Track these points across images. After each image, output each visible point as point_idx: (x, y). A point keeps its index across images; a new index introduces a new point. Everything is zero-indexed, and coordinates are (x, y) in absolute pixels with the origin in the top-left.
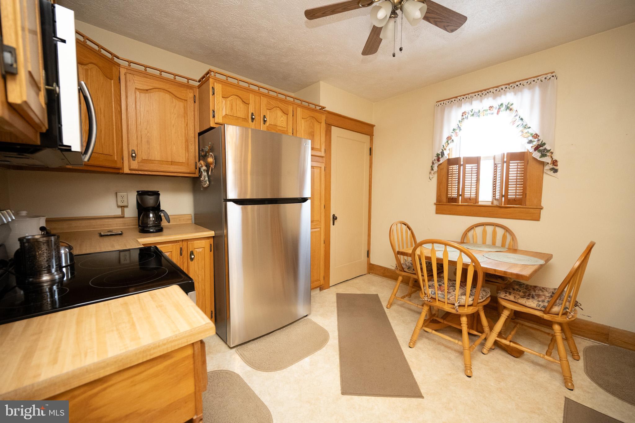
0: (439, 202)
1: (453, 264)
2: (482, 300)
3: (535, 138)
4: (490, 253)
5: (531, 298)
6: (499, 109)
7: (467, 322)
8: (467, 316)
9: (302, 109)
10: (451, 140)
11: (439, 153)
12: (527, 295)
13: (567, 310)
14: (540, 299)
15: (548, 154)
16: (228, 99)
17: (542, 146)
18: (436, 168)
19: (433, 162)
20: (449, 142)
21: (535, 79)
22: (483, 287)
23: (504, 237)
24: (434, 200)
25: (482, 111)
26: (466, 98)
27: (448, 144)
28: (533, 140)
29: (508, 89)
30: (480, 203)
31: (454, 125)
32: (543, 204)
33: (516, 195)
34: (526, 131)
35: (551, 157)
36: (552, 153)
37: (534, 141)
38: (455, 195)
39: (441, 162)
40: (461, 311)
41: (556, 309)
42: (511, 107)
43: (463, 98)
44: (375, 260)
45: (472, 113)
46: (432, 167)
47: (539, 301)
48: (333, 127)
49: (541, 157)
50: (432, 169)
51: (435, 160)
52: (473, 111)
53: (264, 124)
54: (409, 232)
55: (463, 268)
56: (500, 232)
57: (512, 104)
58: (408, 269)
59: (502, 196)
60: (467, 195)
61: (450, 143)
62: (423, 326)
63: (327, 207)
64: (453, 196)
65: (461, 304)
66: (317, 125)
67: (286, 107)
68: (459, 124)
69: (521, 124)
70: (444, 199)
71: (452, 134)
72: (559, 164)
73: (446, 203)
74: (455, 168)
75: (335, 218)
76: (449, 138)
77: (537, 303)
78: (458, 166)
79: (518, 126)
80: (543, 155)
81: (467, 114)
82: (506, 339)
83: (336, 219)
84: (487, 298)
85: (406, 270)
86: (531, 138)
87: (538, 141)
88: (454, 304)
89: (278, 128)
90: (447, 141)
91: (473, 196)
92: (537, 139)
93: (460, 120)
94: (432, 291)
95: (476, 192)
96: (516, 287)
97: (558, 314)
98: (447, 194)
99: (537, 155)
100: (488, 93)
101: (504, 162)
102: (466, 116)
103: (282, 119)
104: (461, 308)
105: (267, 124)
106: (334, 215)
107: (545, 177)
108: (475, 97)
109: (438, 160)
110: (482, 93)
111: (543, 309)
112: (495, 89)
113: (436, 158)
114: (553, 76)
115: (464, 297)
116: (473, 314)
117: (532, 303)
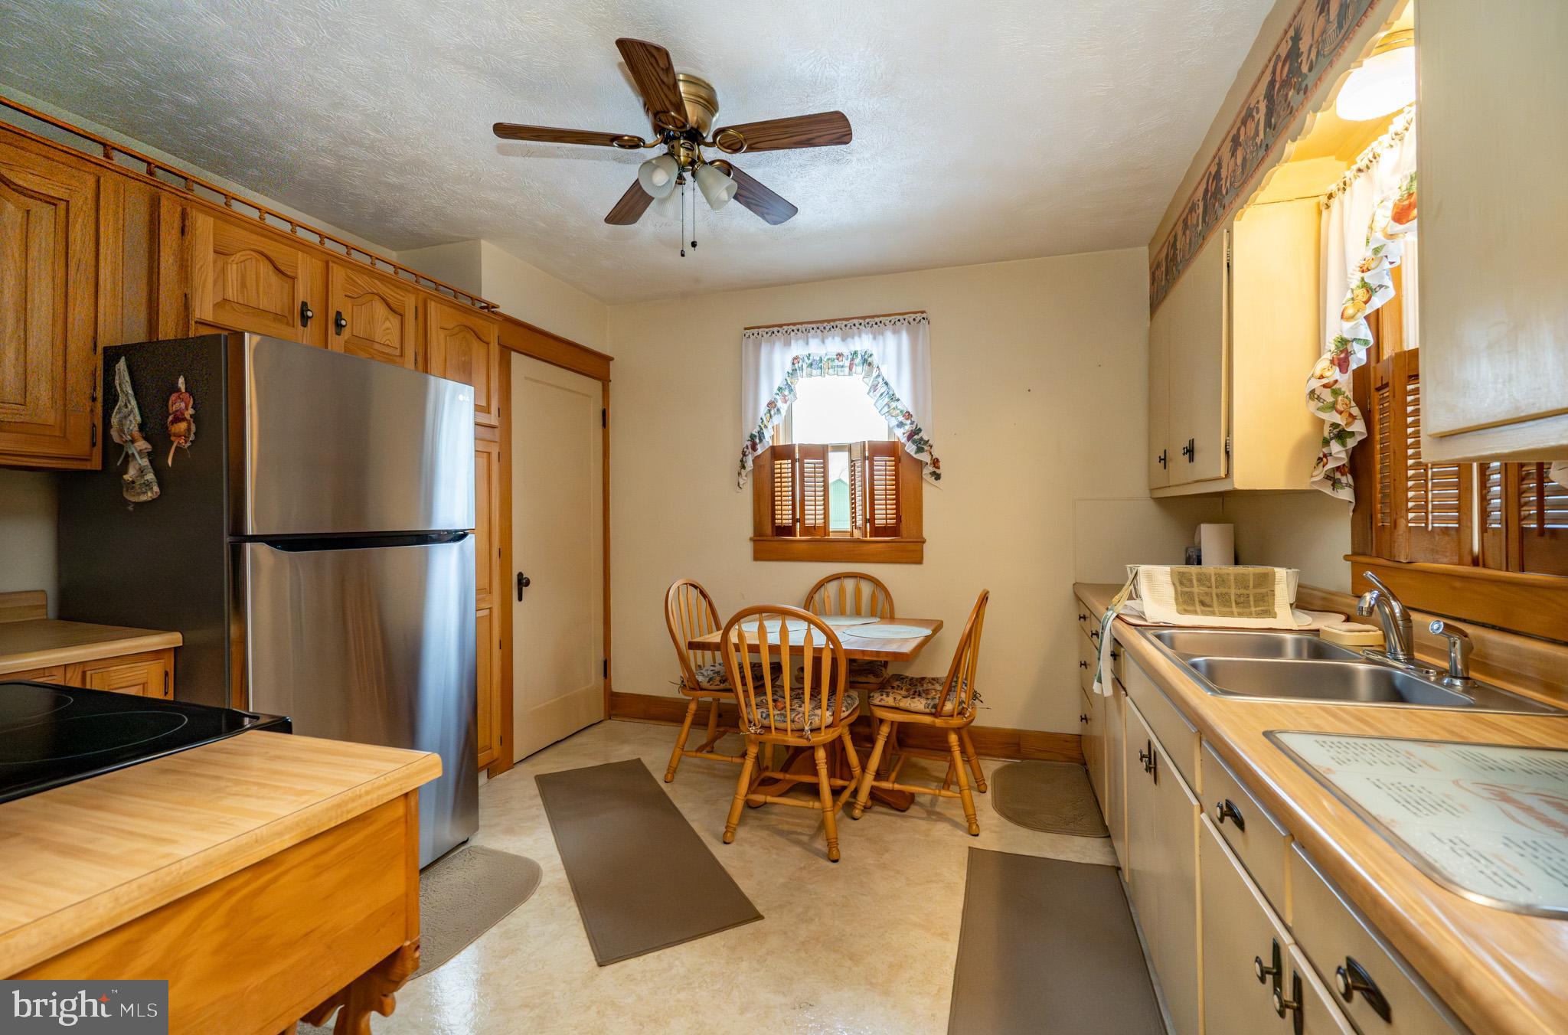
0: (760, 536)
1: (797, 651)
2: (846, 714)
3: (907, 419)
4: (854, 627)
5: (916, 696)
6: (852, 360)
7: (826, 759)
8: (825, 746)
9: (439, 305)
10: (775, 409)
11: (754, 433)
12: (911, 693)
13: (964, 705)
14: (929, 697)
15: (926, 448)
16: (233, 258)
17: (918, 434)
18: (750, 465)
19: (743, 451)
20: (772, 413)
21: (901, 317)
22: (846, 691)
23: (873, 597)
24: (749, 531)
25: (825, 360)
26: (798, 330)
27: (771, 416)
28: (905, 421)
29: (862, 327)
30: (832, 537)
31: (779, 380)
32: (925, 534)
33: (886, 519)
34: (893, 404)
35: (931, 453)
36: (931, 446)
37: (906, 424)
38: (787, 521)
39: (760, 451)
40: (816, 739)
41: (949, 707)
42: (870, 360)
43: (793, 331)
44: (624, 683)
45: (810, 361)
46: (742, 461)
47: (928, 699)
48: (514, 354)
49: (916, 453)
50: (743, 467)
51: (747, 447)
52: (811, 358)
53: (338, 334)
54: (704, 603)
55: (814, 657)
56: (866, 588)
57: (871, 355)
58: (709, 682)
59: (866, 521)
60: (809, 521)
61: (775, 414)
62: (747, 793)
63: (505, 553)
64: (784, 521)
65: (814, 726)
66: (478, 349)
67: (398, 296)
68: (788, 378)
69: (886, 392)
70: (768, 529)
71: (778, 397)
72: (941, 464)
73: (773, 536)
74: (786, 466)
75: (523, 582)
76: (772, 404)
77: (925, 702)
78: (790, 461)
79: (882, 395)
80: (920, 450)
81: (801, 361)
82: (887, 780)
83: (528, 583)
84: (854, 710)
85: (705, 685)
86: (901, 418)
87: (912, 423)
88: (803, 730)
89: (377, 346)
90: (769, 411)
91: (820, 522)
92: (910, 421)
93: (790, 371)
94: (762, 712)
95: (824, 513)
96: (896, 684)
97: (952, 716)
98: (773, 519)
99: (911, 448)
100: (833, 327)
101: (865, 458)
102: (800, 364)
103: (388, 324)
104: (814, 734)
105: (346, 333)
106: (520, 575)
107: (926, 488)
108: (814, 331)
109: (754, 449)
110: (824, 325)
111: (933, 710)
112: (845, 323)
113: (749, 443)
114: (924, 318)
115: (818, 712)
116: (833, 742)
117: (919, 704)
